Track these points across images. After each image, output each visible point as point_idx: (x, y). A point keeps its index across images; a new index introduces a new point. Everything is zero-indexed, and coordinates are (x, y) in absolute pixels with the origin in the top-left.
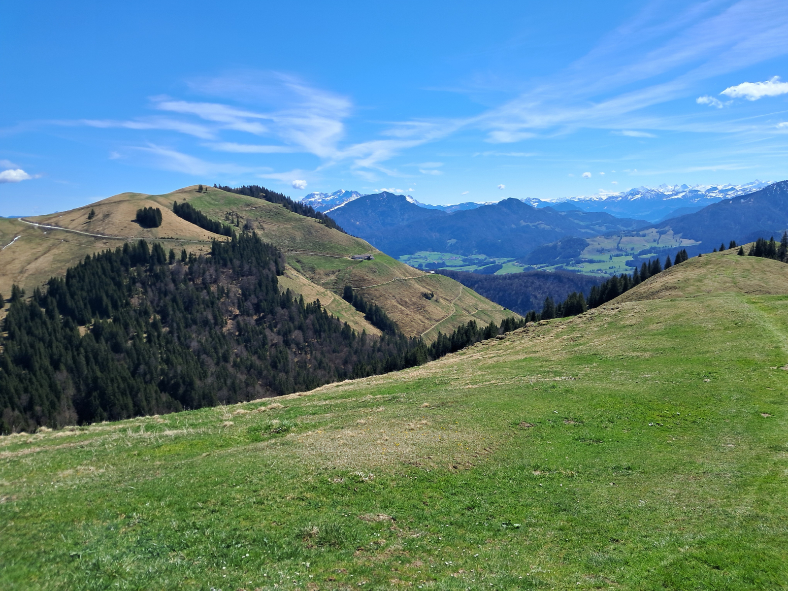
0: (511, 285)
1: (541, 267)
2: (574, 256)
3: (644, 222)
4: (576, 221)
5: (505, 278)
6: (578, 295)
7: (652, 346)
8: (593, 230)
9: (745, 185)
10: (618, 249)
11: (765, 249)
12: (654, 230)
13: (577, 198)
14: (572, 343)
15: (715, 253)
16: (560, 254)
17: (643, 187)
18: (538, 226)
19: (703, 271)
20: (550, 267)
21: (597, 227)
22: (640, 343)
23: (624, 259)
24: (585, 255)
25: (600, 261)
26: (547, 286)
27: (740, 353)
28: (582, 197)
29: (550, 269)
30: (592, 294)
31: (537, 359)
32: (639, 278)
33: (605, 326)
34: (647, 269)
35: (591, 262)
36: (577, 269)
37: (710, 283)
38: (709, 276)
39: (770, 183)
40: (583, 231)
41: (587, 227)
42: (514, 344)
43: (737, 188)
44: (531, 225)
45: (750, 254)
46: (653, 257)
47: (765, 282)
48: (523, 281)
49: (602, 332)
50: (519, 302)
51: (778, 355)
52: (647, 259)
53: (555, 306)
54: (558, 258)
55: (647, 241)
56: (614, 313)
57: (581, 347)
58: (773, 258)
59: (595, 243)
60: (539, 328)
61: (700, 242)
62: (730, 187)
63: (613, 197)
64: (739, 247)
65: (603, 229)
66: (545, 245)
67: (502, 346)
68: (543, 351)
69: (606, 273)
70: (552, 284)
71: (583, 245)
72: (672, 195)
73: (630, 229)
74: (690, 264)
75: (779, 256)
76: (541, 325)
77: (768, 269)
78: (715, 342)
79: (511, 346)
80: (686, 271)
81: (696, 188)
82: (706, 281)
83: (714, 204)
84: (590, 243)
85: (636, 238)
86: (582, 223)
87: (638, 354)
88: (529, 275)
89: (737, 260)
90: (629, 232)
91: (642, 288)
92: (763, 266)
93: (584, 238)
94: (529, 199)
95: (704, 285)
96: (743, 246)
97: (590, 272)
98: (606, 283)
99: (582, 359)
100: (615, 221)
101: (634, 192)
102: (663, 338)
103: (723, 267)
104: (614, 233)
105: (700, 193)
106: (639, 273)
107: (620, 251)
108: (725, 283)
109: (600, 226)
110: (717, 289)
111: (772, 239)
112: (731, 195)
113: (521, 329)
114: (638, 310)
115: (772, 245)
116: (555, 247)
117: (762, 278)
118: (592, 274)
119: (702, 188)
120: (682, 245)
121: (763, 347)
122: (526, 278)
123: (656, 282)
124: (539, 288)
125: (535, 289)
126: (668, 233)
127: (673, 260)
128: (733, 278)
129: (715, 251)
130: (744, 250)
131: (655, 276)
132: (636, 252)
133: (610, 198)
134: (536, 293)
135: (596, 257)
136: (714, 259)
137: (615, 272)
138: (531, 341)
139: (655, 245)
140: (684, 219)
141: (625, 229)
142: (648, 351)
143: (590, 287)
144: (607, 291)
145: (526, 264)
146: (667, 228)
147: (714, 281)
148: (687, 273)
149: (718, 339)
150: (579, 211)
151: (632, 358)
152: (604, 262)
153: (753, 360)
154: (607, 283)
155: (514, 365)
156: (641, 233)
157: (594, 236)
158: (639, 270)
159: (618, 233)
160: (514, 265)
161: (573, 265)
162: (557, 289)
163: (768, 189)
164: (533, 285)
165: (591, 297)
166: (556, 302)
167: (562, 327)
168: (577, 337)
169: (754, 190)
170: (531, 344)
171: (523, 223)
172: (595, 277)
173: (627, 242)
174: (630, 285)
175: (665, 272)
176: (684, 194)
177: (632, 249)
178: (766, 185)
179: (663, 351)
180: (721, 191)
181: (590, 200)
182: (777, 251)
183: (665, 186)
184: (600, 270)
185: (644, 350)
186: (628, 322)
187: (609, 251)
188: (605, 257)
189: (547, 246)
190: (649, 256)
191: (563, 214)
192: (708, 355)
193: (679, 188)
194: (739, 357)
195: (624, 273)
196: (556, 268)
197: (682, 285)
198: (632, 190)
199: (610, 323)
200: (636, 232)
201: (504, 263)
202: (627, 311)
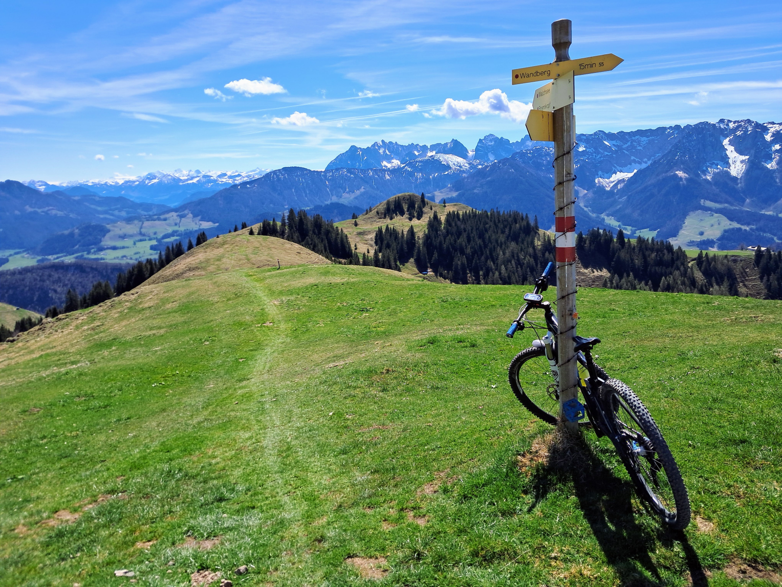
0: (23, 280)
1: (58, 258)
2: (95, 244)
3: (163, 206)
4: (93, 206)
5: (13, 273)
6: (103, 285)
7: (167, 323)
8: (112, 215)
9: (248, 172)
10: (141, 234)
11: (270, 228)
12: (174, 214)
13: (91, 181)
14: (92, 332)
15: (230, 234)
16: (79, 241)
17: (159, 172)
18: (49, 212)
19: (221, 251)
20: (69, 257)
21: (116, 213)
22: (156, 322)
23: (148, 244)
24: (107, 242)
25: (123, 248)
26: (68, 278)
27: (236, 318)
28: (96, 181)
29: (69, 259)
30: (118, 282)
31: (55, 354)
32: (164, 261)
33: (125, 311)
34: (171, 252)
35: (114, 248)
36: (99, 257)
37: (227, 262)
38: (226, 255)
39: (268, 171)
40: (102, 216)
41: (106, 212)
42: (28, 344)
43: (243, 174)
44: (39, 211)
45: (259, 234)
46: (176, 240)
47: (271, 257)
48: (38, 275)
49: (123, 317)
50: (35, 299)
51: (262, 315)
52: (170, 242)
53: (80, 298)
54: (77, 246)
55: (169, 225)
56: (134, 298)
57: (101, 335)
58: (276, 236)
59: (116, 229)
60: (57, 324)
61: (217, 224)
62: (237, 174)
63: (129, 181)
64: (250, 228)
65: (123, 214)
66: (60, 233)
67: (14, 348)
68: (61, 345)
69: (131, 259)
70: (73, 275)
71: (104, 231)
72: (187, 180)
73: (151, 213)
74: (210, 244)
75: (280, 235)
76: (60, 319)
77: (273, 246)
78: (219, 312)
79: (24, 347)
80: (206, 252)
81: (209, 174)
82: (224, 260)
83: (226, 189)
84: (111, 228)
85: (157, 222)
86: (99, 209)
87: (154, 332)
88: (45, 268)
89: (248, 240)
90: (150, 216)
91: (167, 271)
92: (269, 243)
93: (104, 224)
94: (33, 182)
95: (223, 263)
96: (253, 227)
97: (115, 258)
98: (131, 269)
99: (101, 345)
100: (134, 206)
101: (151, 177)
102: (176, 315)
103: (237, 246)
104: (135, 218)
105: (212, 178)
106: (164, 257)
107: (143, 236)
108: (240, 260)
109: (119, 211)
110: (234, 266)
111: (274, 220)
112: (238, 181)
113: (37, 327)
114: (156, 292)
115: (275, 225)
116: (72, 235)
117: (269, 254)
118: (117, 261)
119: (214, 174)
120: (202, 227)
121: (253, 311)
122: (41, 271)
123: (180, 264)
124: (59, 280)
125: (54, 282)
126: (188, 216)
127: (194, 242)
128: (247, 255)
129: (230, 232)
130: (254, 230)
131: (179, 259)
132: (160, 236)
133: (126, 182)
134: (56, 287)
135: (119, 244)
136: (228, 239)
137: (140, 257)
138: (48, 337)
139: (176, 228)
140: (201, 202)
141: (146, 213)
142: (163, 328)
143: (117, 274)
144: (133, 278)
145: (38, 255)
146: (186, 212)
147: (231, 259)
148: (207, 253)
149: (221, 309)
150: (95, 196)
151: (149, 336)
152: (128, 247)
153: (245, 322)
154: (133, 270)
155: (28, 364)
156: (162, 217)
157: (114, 222)
158: (163, 253)
159: (139, 218)
160: (23, 257)
161: (95, 253)
162: (80, 280)
163: (268, 176)
164: (51, 279)
165: (118, 285)
166: (81, 294)
167: (82, 318)
168: (98, 326)
169: (257, 177)
170: (47, 340)
171: (29, 209)
172: (120, 264)
173: (149, 227)
174: (156, 270)
175: (189, 254)
176: (198, 179)
177: (155, 233)
178: (265, 173)
179: (176, 325)
180: (230, 177)
181: (106, 184)
182: (279, 230)
183: (179, 170)
184: (125, 256)
185: (160, 328)
186: (146, 305)
187: (131, 236)
188: (128, 242)
189: (63, 234)
190: (172, 239)
191: (76, 198)
192: (212, 323)
193: (193, 173)
194: (235, 321)
195: (149, 257)
196: (76, 258)
197: (203, 265)
198: (149, 174)
199: (130, 308)
200: (156, 217)
201: (11, 255)
202: (146, 295)
